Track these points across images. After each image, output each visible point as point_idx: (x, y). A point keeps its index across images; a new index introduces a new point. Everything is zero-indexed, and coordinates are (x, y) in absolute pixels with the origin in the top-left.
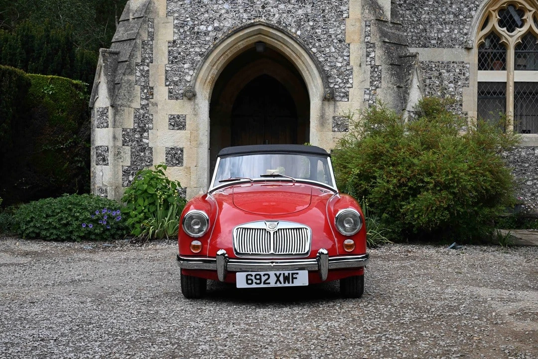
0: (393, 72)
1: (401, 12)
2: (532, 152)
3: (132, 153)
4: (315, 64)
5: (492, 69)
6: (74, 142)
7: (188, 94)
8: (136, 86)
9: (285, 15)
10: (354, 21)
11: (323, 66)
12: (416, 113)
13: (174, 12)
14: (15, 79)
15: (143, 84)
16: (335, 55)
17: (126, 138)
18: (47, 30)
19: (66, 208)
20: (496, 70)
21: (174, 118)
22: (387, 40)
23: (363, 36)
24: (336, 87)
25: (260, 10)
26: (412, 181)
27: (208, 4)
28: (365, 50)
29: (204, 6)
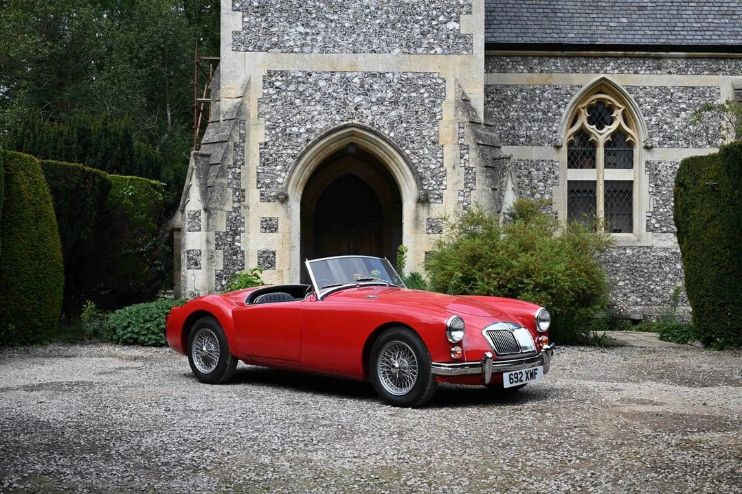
0: (488, 175)
1: (489, 109)
2: (623, 252)
3: (225, 256)
4: (408, 166)
5: (581, 168)
6: (154, 245)
7: (280, 197)
8: (228, 189)
9: (378, 117)
10: (447, 123)
11: (417, 168)
12: (511, 215)
13: (265, 114)
14: (98, 181)
15: (235, 186)
16: (429, 157)
17: (220, 241)
18: (105, 124)
19: (164, 313)
21: (266, 220)
22: (481, 142)
23: (457, 137)
24: (430, 188)
25: (353, 112)
26: (511, 282)
27: (300, 106)
28: (459, 152)
29: (296, 108)
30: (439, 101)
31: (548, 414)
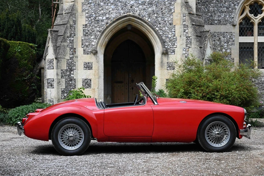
0: (198, 40)
1: (199, 6)
3: (66, 82)
4: (158, 36)
5: (246, 36)
6: (31, 76)
7: (93, 52)
8: (67, 48)
9: (142, 11)
10: (177, 14)
11: (162, 37)
12: (209, 60)
13: (86, 10)
14: (3, 44)
15: (71, 47)
16: (168, 31)
17: (63, 74)
18: (7, 15)
20: (248, 36)
21: (86, 64)
22: (194, 24)
23: (182, 21)
24: (169, 47)
25: (130, 8)
26: (209, 95)
27: (103, 6)
28: (183, 28)
29: (101, 7)
30: (173, 3)
31: (223, 162)
